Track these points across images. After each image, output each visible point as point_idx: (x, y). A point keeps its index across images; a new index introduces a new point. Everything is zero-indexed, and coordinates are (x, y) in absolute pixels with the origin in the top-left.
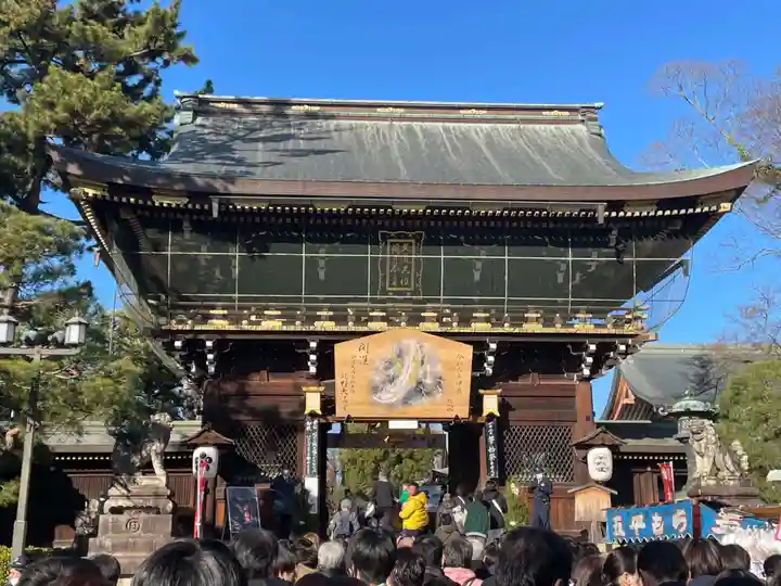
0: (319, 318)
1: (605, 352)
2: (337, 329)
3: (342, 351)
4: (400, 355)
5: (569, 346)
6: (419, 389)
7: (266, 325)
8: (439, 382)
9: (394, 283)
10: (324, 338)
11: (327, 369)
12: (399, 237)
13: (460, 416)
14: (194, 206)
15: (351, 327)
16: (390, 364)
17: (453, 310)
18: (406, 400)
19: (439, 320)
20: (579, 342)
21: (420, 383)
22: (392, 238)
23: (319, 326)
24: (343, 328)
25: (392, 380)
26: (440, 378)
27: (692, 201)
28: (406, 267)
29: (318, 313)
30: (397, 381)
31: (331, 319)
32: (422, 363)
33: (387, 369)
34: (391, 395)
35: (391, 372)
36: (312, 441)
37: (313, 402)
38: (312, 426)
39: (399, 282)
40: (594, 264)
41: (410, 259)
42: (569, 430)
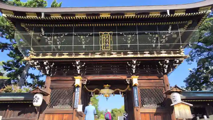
0: (80, 55)
5: (159, 62)
9: (104, 48)
10: (81, 60)
14: (38, 18)
15: (90, 57)
22: (103, 34)
23: (80, 57)
28: (108, 43)
29: (80, 53)
31: (84, 55)
37: (78, 82)
39: (106, 48)
40: (164, 40)
41: (109, 41)
42: (162, 90)
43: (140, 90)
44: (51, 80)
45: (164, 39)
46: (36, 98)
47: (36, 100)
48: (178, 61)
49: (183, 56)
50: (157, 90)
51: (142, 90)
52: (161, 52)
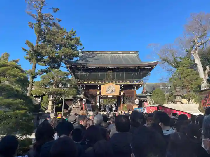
1: (138, 86)
2: (101, 83)
3: (102, 86)
6: (112, 91)
7: (92, 83)
9: (109, 77)
11: (100, 89)
12: (110, 71)
15: (103, 83)
17: (117, 81)
18: (111, 93)
19: (115, 82)
20: (134, 85)
23: (99, 83)
25: (109, 90)
27: (150, 66)
28: (111, 75)
29: (99, 81)
34: (109, 92)
36: (98, 98)
37: (98, 93)
38: (98, 96)
42: (133, 97)
46: (84, 101)
50: (131, 97)
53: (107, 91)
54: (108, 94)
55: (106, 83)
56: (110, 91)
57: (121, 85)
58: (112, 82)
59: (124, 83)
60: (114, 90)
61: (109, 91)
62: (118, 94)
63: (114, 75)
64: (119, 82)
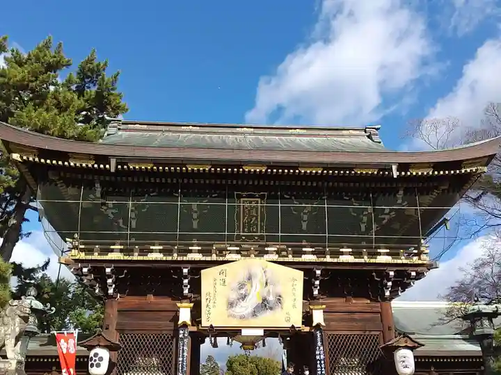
0: (191, 251)
1: (403, 279)
2: (204, 259)
3: (208, 276)
4: (250, 279)
5: (374, 274)
6: (264, 305)
7: (152, 257)
8: (279, 299)
9: (246, 230)
10: (194, 266)
11: (196, 286)
12: (248, 196)
13: (296, 326)
14: (99, 166)
15: (214, 257)
16: (242, 286)
17: (288, 246)
18: (254, 314)
19: (278, 252)
20: (381, 269)
21: (264, 300)
22: (244, 197)
23: (190, 257)
24: (208, 259)
25: (244, 297)
26: (280, 296)
27: (458, 164)
28: (254, 219)
29: (190, 248)
30: (248, 299)
31: (199, 252)
32: (266, 284)
33: (240, 288)
35: (243, 291)
36: (183, 346)
37: (185, 315)
38: (184, 334)
39: (249, 229)
40: (387, 217)
41: (257, 213)
42: (377, 338)
43: (329, 337)
44: (118, 311)
45: (388, 214)
46: (97, 358)
47: (97, 361)
48: (414, 274)
49: (425, 262)
50: (367, 338)
51: (332, 337)
52: (379, 251)
53: (231, 305)
54: (242, 317)
55: (229, 257)
56: (253, 300)
57: (308, 270)
58: (261, 253)
59: (328, 259)
60: (271, 298)
61: (243, 303)
62: (297, 321)
63: (272, 212)
64: (298, 253)
